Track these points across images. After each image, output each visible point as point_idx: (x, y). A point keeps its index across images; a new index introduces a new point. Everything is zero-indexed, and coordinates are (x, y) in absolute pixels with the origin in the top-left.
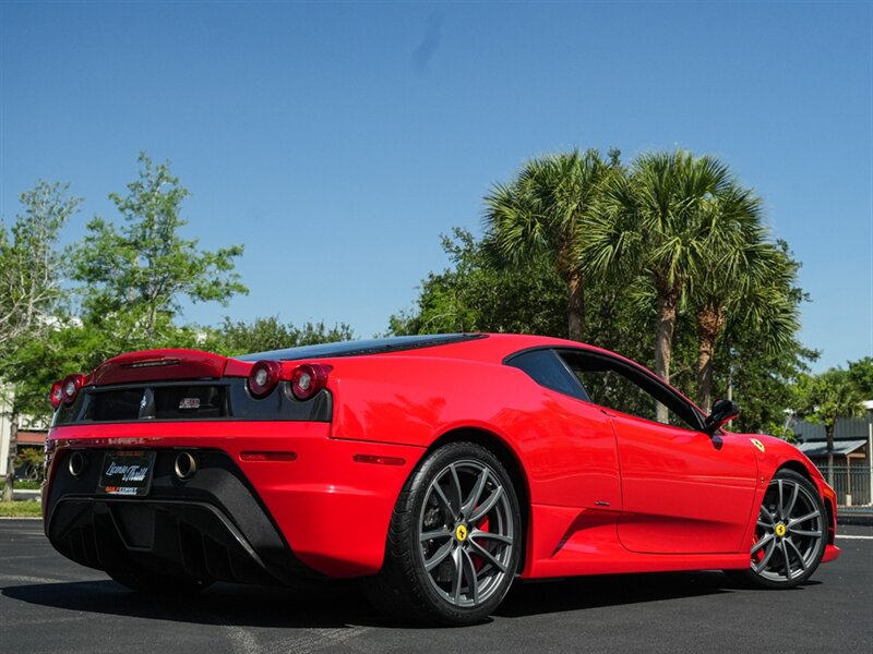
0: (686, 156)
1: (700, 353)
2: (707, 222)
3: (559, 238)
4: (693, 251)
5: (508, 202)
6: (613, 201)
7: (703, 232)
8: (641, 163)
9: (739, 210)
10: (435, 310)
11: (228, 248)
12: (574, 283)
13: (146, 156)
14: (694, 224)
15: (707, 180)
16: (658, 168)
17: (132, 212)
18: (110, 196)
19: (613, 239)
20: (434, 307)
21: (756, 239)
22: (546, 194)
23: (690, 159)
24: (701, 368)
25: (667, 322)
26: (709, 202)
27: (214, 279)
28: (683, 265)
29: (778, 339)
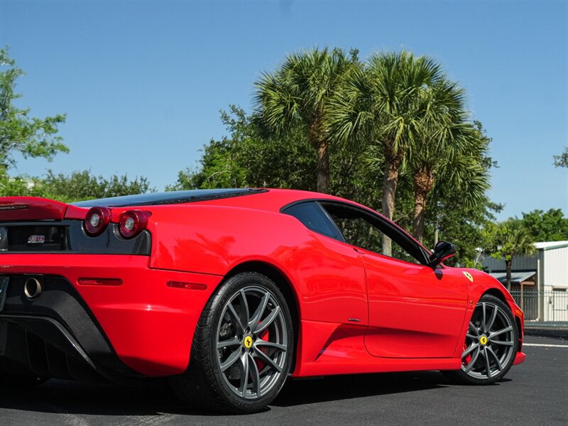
0: (408, 56)
1: (416, 205)
2: (423, 106)
3: (311, 115)
4: (412, 127)
5: (273, 87)
6: (353, 88)
7: (420, 114)
8: (375, 60)
9: (447, 98)
10: (215, 168)
11: (54, 116)
12: (322, 150)
14: (413, 107)
15: (424, 74)
16: (388, 64)
19: (352, 117)
20: (214, 166)
21: (460, 120)
22: (302, 82)
23: (411, 58)
24: (416, 216)
25: (392, 181)
26: (425, 91)
27: (42, 140)
28: (405, 138)
29: (474, 196)
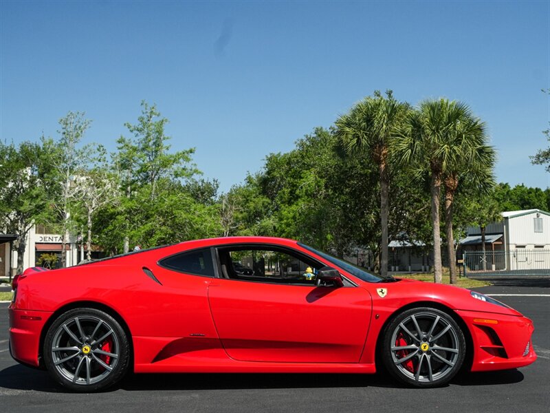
0: (445, 101)
1: (446, 200)
2: (460, 136)
3: (378, 143)
4: (454, 151)
5: (348, 124)
6: (410, 125)
7: (458, 141)
8: (423, 106)
9: (475, 130)
10: (304, 180)
11: (188, 150)
12: (383, 166)
13: (145, 103)
14: (452, 138)
15: (457, 114)
16: (432, 108)
17: (138, 132)
18: (125, 125)
19: (411, 146)
20: (303, 178)
21: (482, 142)
22: (369, 120)
23: (447, 103)
24: (447, 207)
25: (437, 187)
26: (459, 125)
27: (183, 167)
28: (450, 158)
29: (486, 191)
